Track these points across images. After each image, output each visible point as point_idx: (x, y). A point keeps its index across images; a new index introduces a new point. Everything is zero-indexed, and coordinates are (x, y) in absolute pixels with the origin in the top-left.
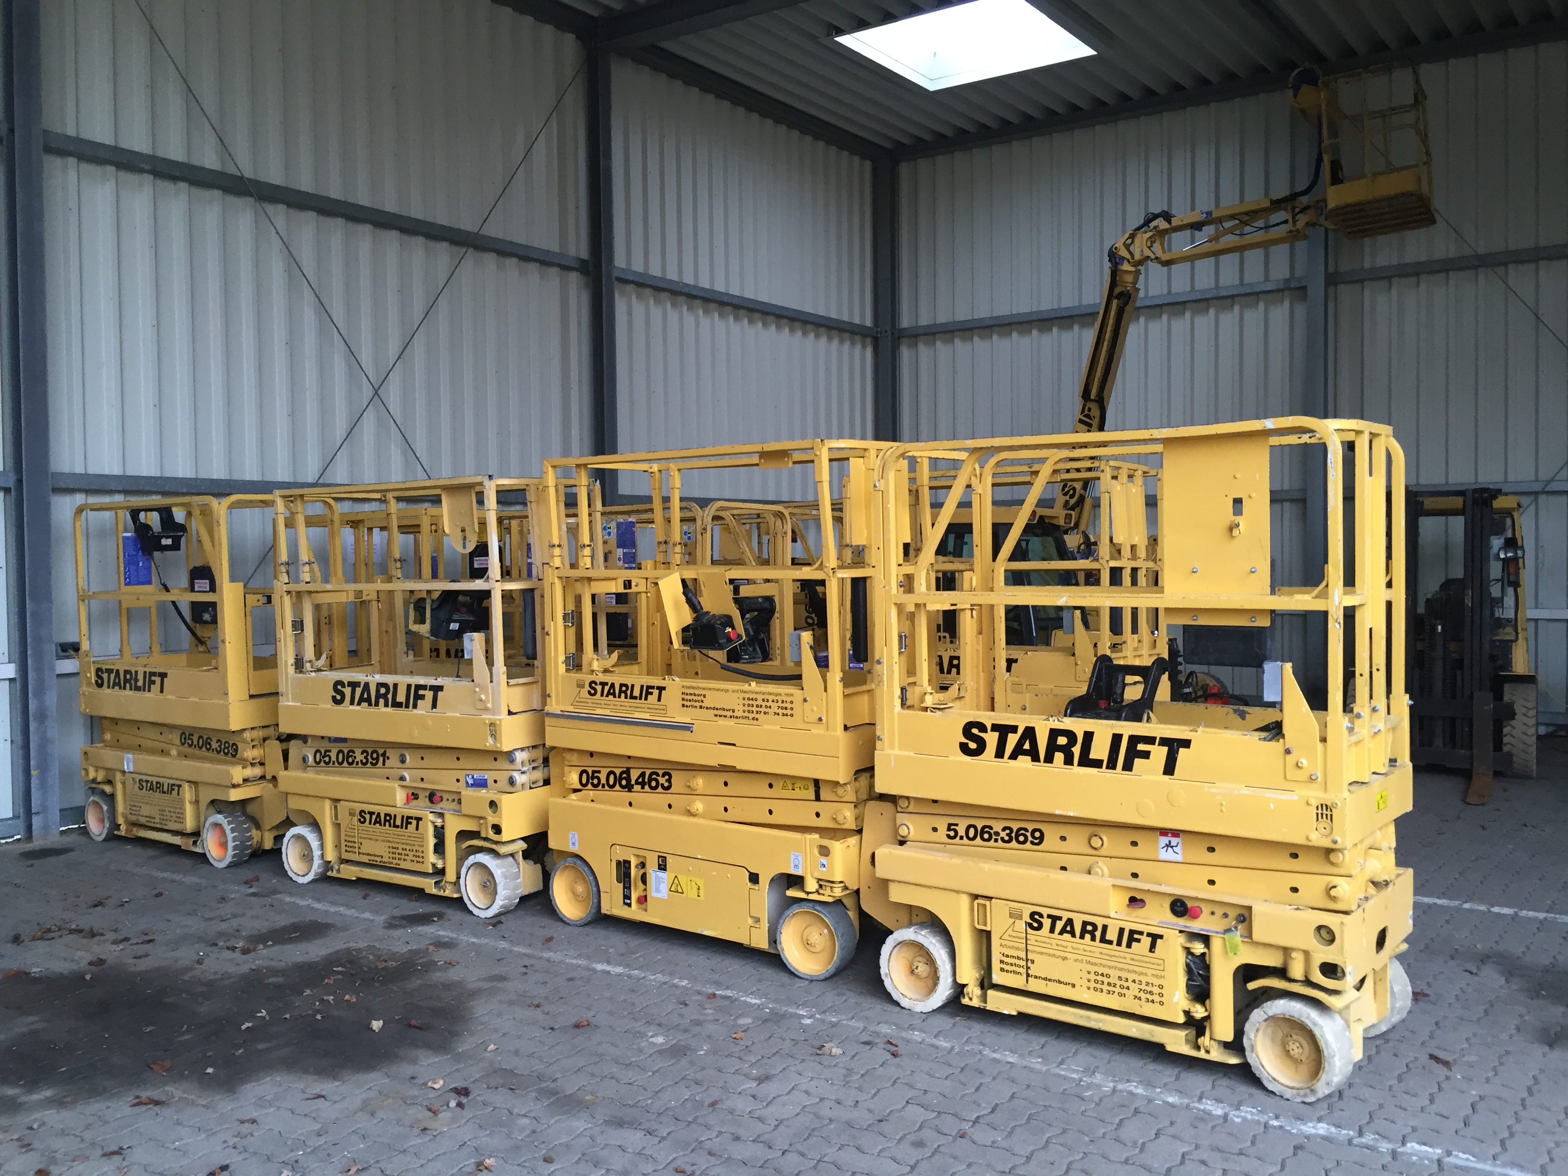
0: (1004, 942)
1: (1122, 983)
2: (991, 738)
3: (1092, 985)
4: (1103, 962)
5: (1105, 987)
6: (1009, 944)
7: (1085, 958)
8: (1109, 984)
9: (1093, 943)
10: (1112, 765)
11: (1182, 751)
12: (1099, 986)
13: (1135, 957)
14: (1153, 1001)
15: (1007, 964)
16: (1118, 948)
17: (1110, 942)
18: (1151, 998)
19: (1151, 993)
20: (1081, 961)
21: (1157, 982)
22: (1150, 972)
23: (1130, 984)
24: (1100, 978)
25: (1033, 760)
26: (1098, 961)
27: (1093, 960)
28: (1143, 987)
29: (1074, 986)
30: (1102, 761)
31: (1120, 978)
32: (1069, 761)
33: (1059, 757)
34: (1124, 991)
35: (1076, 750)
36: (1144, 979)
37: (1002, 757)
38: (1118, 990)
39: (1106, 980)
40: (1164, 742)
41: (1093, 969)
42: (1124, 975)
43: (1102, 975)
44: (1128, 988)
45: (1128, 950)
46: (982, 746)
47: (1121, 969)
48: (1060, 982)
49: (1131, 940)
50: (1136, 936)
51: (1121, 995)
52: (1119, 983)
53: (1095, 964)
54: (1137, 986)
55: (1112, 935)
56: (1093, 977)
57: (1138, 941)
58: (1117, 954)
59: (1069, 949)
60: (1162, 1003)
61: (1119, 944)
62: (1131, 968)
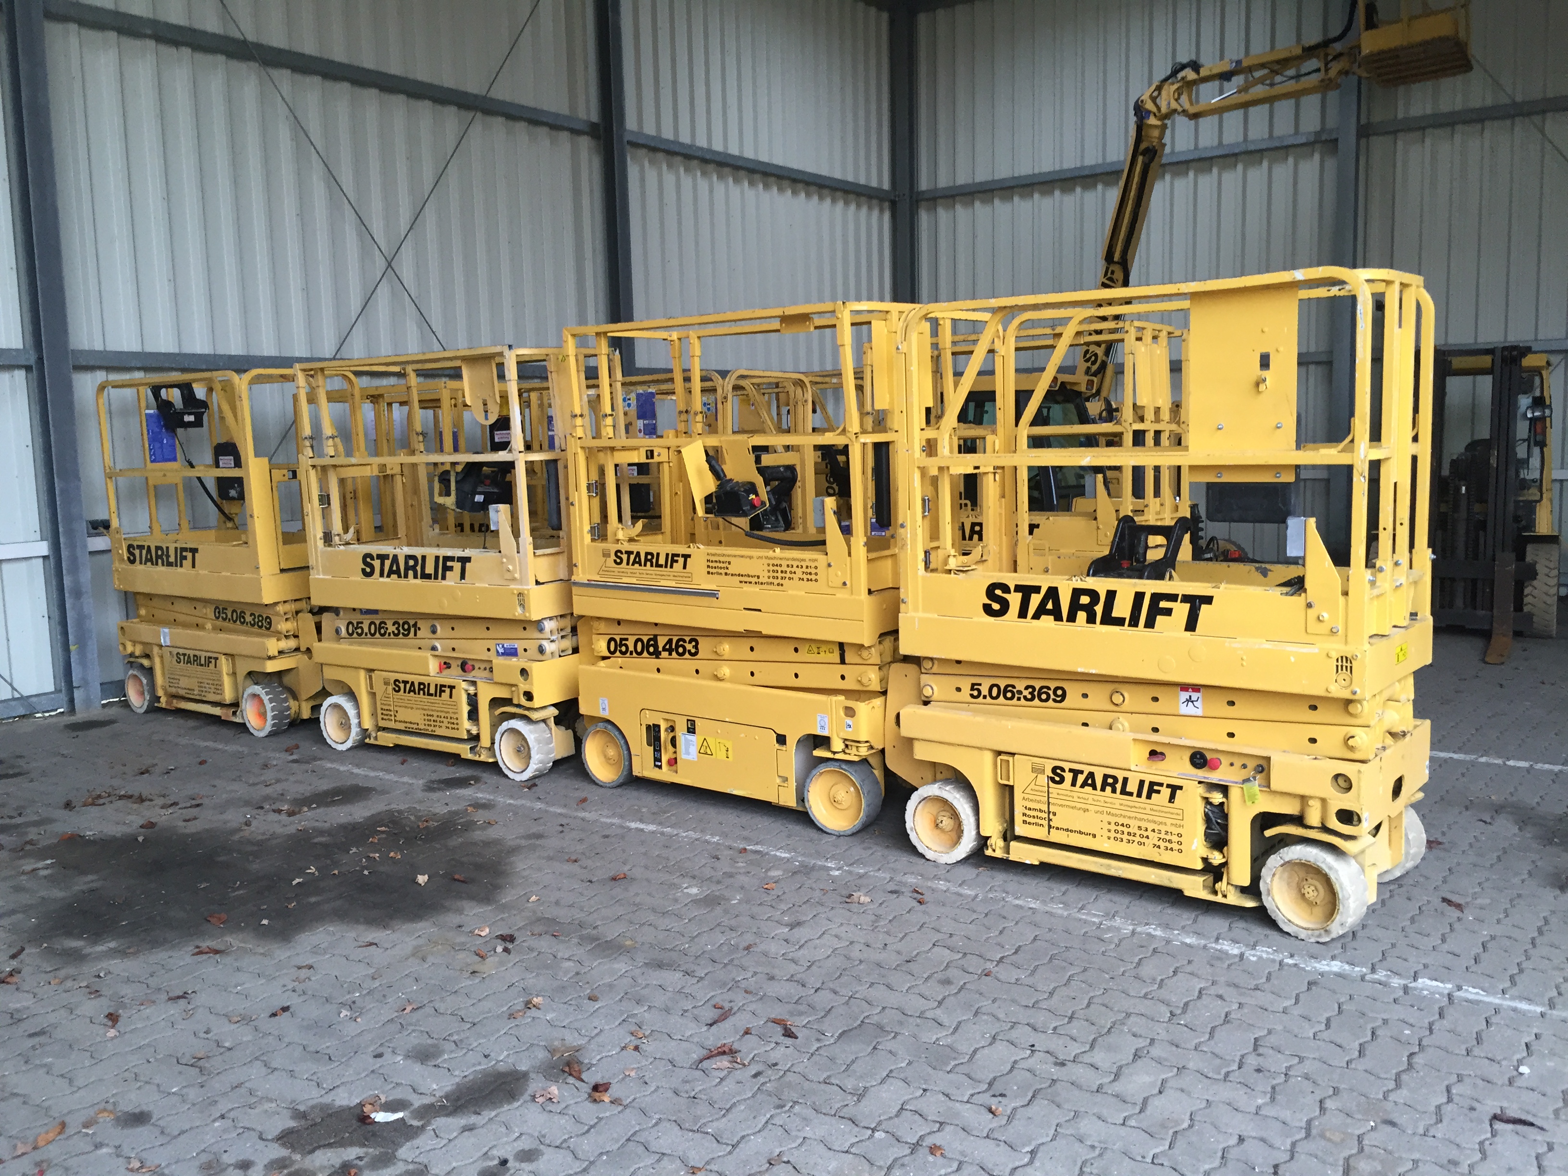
0: (1026, 796)
1: (1142, 832)
2: (1015, 599)
3: (1113, 835)
4: (1123, 813)
5: (1125, 837)
6: (1031, 797)
7: (1105, 809)
8: (1129, 834)
9: (1113, 795)
10: (1134, 622)
11: (1204, 607)
12: (1119, 836)
13: (1155, 808)
14: (1172, 849)
15: (1030, 816)
16: (1138, 799)
17: (1131, 794)
18: (1169, 846)
19: (1170, 841)
20: (1102, 813)
21: (1176, 831)
22: (1169, 822)
23: (1149, 833)
24: (1120, 828)
25: (1056, 620)
26: (1118, 812)
27: (1113, 811)
28: (1163, 836)
29: (1094, 836)
30: (1124, 619)
31: (1140, 828)
32: (1091, 620)
33: (1082, 616)
34: (1144, 840)
35: (1099, 609)
36: (1163, 829)
37: (1025, 617)
38: (1137, 839)
39: (1126, 830)
40: (1186, 598)
41: (1113, 820)
42: (1143, 825)
43: (1123, 825)
44: (1147, 837)
45: (1148, 801)
46: (1005, 606)
47: (1141, 820)
48: (1080, 833)
49: (1151, 792)
50: (1156, 788)
51: (1139, 843)
52: (1138, 832)
53: (1116, 815)
54: (1156, 835)
55: (1132, 787)
56: (1113, 827)
57: (1158, 792)
58: (1137, 805)
59: (1090, 801)
60: (1180, 851)
61: (1139, 795)
62: (1151, 818)
